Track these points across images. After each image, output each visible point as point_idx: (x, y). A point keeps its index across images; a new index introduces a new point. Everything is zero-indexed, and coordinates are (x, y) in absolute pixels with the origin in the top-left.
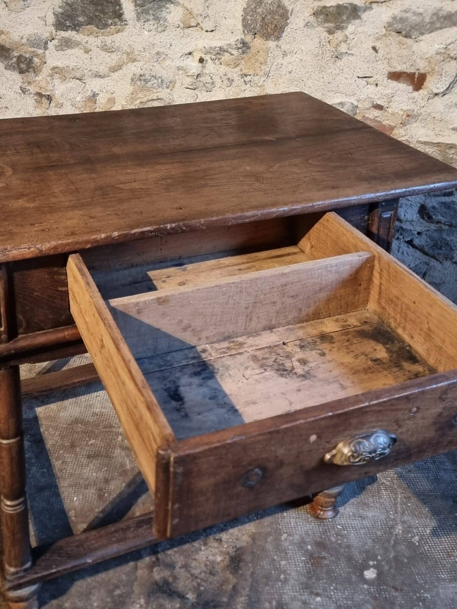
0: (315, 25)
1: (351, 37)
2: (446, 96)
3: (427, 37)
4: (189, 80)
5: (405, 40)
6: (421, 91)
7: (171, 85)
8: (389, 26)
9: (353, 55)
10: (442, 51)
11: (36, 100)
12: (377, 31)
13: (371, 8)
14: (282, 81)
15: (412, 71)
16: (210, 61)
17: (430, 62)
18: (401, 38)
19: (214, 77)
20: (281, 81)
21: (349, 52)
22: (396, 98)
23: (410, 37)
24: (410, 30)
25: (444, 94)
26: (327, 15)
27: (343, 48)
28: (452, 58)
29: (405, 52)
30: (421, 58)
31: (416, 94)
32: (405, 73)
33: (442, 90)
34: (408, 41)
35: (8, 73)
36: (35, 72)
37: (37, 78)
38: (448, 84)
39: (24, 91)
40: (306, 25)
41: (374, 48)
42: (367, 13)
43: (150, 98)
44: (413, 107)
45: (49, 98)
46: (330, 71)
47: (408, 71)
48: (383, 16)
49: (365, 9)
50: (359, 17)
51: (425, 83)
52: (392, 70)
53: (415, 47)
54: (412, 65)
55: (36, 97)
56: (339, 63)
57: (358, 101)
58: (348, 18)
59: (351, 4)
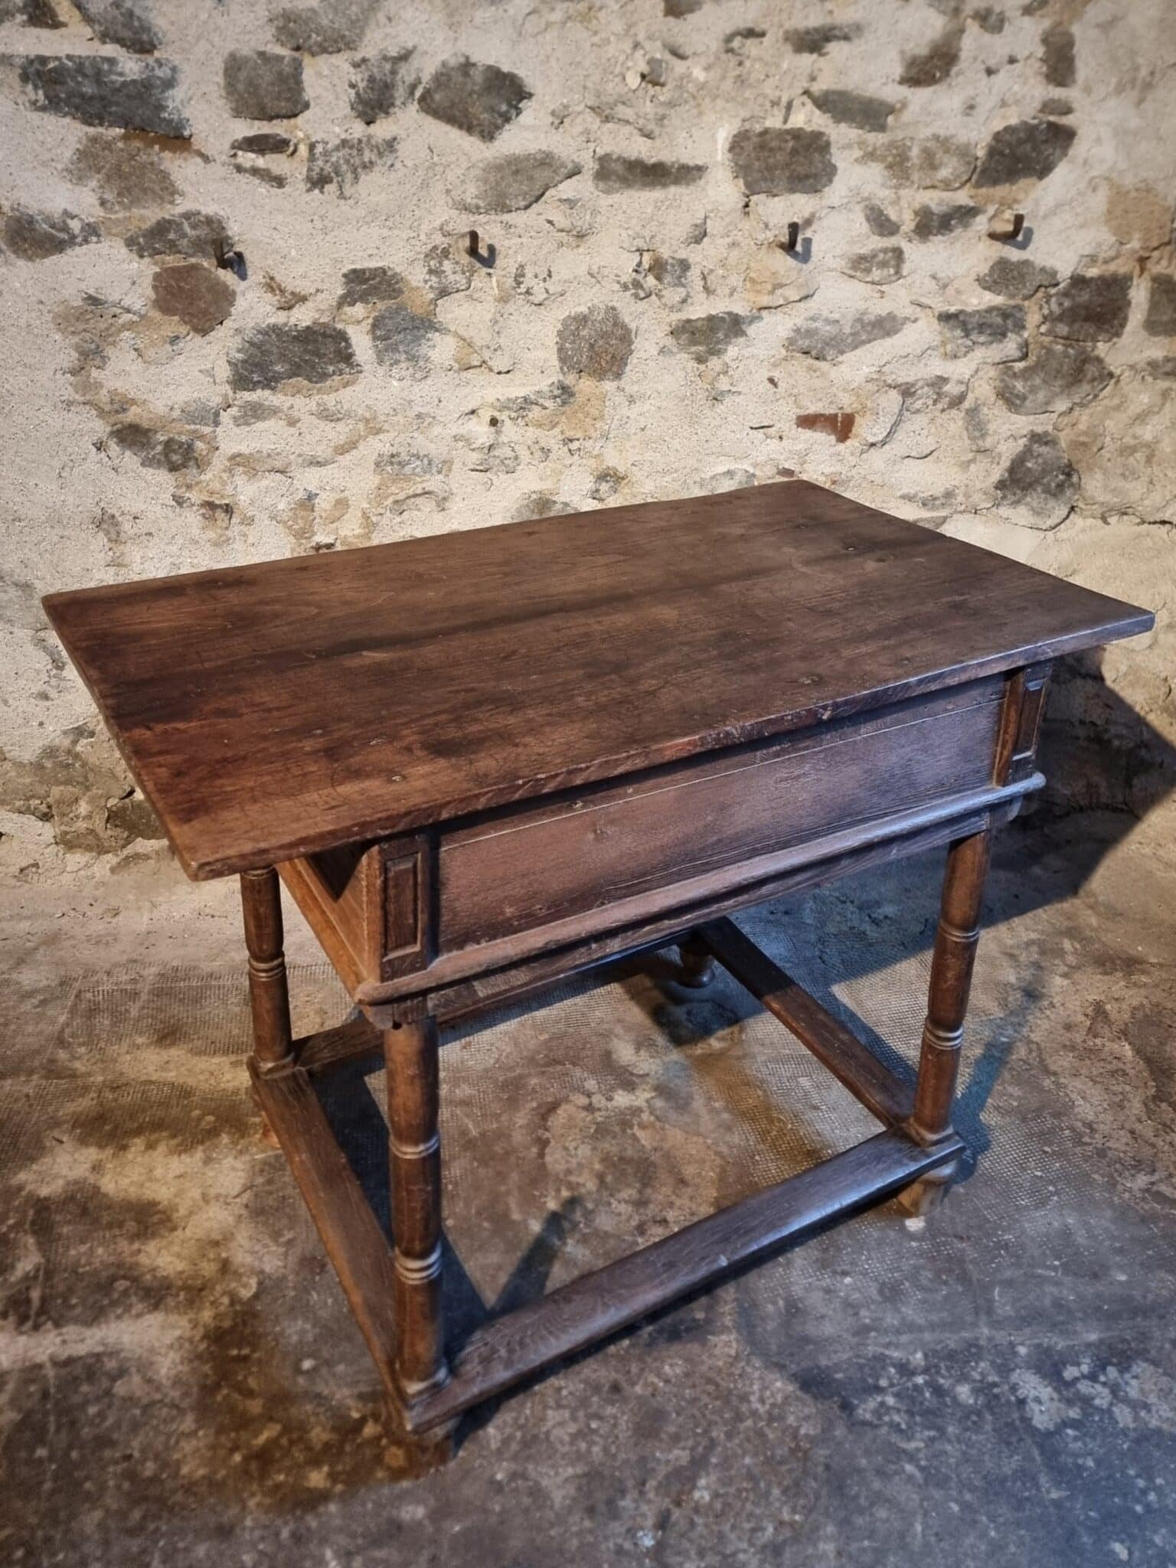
0: (675, 350)
1: (733, 365)
2: (887, 447)
3: (849, 357)
4: (475, 457)
5: (816, 362)
6: (849, 442)
7: (445, 467)
8: (791, 344)
9: (740, 393)
10: (875, 376)
11: (203, 515)
12: (772, 352)
13: (760, 318)
14: (631, 444)
15: (832, 412)
16: (508, 422)
17: (858, 396)
18: (810, 361)
19: (516, 448)
20: (628, 445)
21: (734, 389)
22: (811, 457)
23: (825, 359)
24: (823, 348)
25: (884, 443)
26: (693, 333)
27: (723, 384)
28: (890, 386)
29: (818, 383)
30: (845, 390)
31: (841, 447)
32: (822, 415)
33: (880, 438)
34: (822, 365)
35: (149, 473)
36: (198, 467)
37: (203, 477)
38: (889, 426)
39: (179, 501)
40: (662, 351)
41: (771, 381)
42: (753, 327)
43: (411, 492)
44: (838, 468)
45: (228, 509)
46: (706, 421)
47: (827, 413)
48: (780, 328)
49: (753, 319)
50: (743, 333)
51: (854, 430)
52: (803, 412)
53: (834, 373)
54: (831, 403)
55: (203, 511)
56: (720, 408)
57: (755, 465)
58: (726, 336)
59: (729, 314)
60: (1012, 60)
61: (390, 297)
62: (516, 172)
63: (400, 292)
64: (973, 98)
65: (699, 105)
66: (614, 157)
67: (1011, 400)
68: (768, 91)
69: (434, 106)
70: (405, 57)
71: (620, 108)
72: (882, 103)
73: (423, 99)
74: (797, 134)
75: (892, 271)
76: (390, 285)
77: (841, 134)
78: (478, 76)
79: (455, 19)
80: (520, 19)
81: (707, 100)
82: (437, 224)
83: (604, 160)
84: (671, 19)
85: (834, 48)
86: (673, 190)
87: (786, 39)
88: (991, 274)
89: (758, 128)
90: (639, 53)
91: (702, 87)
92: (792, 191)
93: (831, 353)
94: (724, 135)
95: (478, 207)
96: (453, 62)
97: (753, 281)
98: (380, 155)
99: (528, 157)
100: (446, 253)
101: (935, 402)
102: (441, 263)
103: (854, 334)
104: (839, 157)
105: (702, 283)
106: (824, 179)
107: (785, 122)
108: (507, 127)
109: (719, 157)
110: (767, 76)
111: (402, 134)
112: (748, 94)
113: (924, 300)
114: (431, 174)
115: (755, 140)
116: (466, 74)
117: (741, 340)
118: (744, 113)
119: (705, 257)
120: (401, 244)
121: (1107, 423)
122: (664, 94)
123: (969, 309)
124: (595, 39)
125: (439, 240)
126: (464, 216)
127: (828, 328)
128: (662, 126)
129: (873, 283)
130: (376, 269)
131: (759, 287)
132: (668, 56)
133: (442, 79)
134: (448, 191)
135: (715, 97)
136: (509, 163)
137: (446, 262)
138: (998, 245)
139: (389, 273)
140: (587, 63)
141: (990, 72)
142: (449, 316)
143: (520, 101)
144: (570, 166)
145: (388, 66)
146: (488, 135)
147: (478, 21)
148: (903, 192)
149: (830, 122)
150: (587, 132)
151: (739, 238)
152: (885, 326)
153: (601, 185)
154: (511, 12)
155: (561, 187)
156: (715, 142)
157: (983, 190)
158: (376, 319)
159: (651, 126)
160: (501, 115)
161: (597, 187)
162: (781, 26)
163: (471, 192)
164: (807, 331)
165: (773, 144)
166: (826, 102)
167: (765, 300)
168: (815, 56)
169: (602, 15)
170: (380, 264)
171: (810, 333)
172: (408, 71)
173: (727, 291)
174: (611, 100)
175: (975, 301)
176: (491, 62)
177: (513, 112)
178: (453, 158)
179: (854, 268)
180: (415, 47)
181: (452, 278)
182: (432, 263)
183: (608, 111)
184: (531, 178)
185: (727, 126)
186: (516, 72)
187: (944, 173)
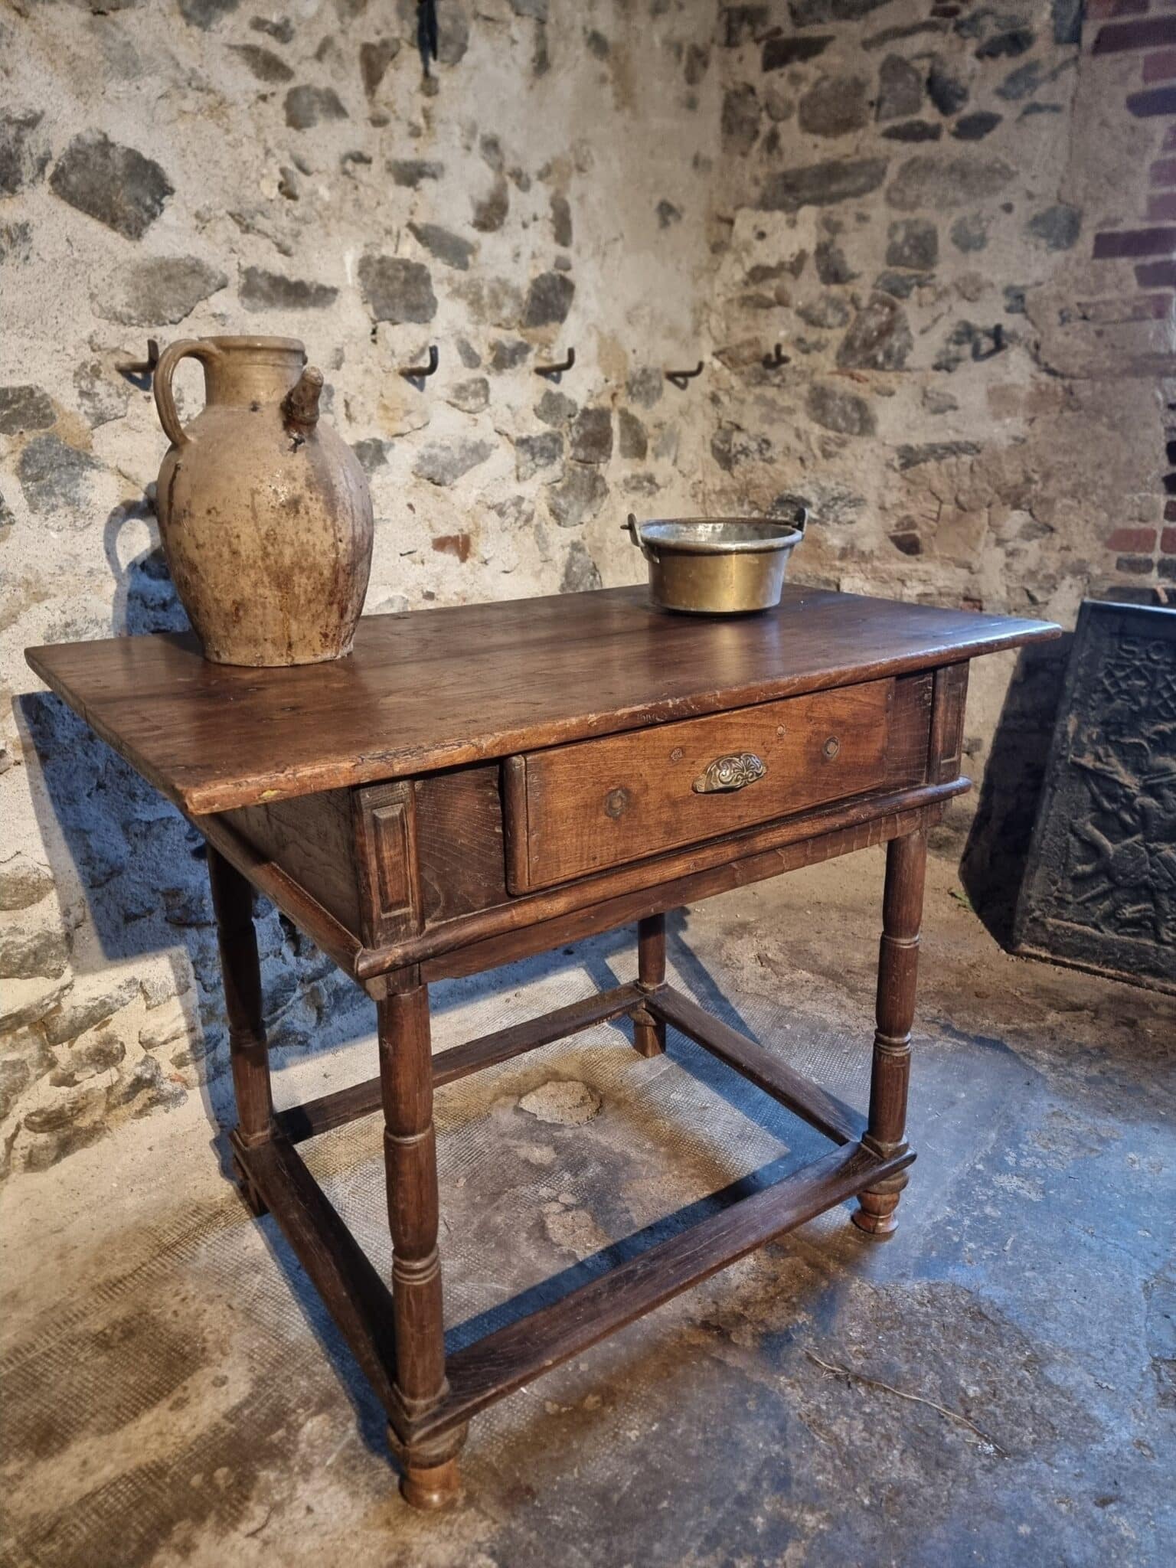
3: (461, 481)
5: (439, 488)
6: (469, 561)
8: (417, 471)
9: (388, 521)
10: (480, 499)
12: (406, 480)
13: (395, 445)
15: (456, 533)
17: (471, 517)
18: (434, 487)
21: (383, 517)
22: (447, 577)
23: (444, 484)
24: (442, 474)
27: (376, 512)
28: (490, 507)
29: (443, 507)
30: (463, 513)
31: (464, 566)
32: (449, 538)
34: (444, 489)
38: (496, 543)
41: (410, 506)
42: (390, 454)
44: (465, 585)
47: (452, 535)
48: (408, 455)
49: (390, 446)
51: (471, 549)
52: (435, 536)
53: (453, 497)
54: (454, 525)
57: (407, 591)
58: (372, 464)
59: (374, 440)
60: (535, 219)
61: (40, 425)
62: (168, 279)
63: (52, 417)
64: (518, 247)
65: (326, 226)
66: (260, 271)
67: (558, 515)
68: (381, 219)
69: (70, 188)
70: (31, 122)
71: (259, 217)
72: (466, 243)
73: (55, 179)
74: (406, 265)
75: (483, 400)
76: (38, 410)
77: (437, 268)
78: (119, 161)
79: (85, 87)
80: (153, 99)
81: (333, 220)
82: (85, 335)
83: (250, 273)
84: (291, 129)
85: (425, 183)
86: (313, 313)
87: (389, 170)
88: (542, 404)
89: (377, 255)
90: (271, 161)
91: (327, 207)
92: (410, 320)
93: (448, 478)
94: (351, 259)
95: (130, 318)
96: (89, 138)
97: (385, 408)
98: (13, 242)
99: (177, 263)
100: (96, 372)
101: (517, 519)
102: (92, 384)
103: (462, 460)
104: (439, 291)
105: (344, 410)
106: (430, 311)
107: (396, 251)
108: (153, 224)
109: (350, 281)
110: (379, 204)
111: (34, 220)
112: (366, 219)
113: (505, 429)
114: (71, 274)
115: (376, 266)
116: (106, 155)
117: (383, 467)
118: (365, 239)
119: (347, 383)
120: (46, 357)
121: (609, 530)
122: (299, 208)
123: (533, 435)
124: (230, 138)
125: (87, 354)
126: (114, 328)
127: (443, 454)
128: (298, 243)
129: (470, 412)
130: (21, 389)
131: (391, 414)
132: (296, 170)
133: (78, 156)
134: (92, 297)
135: (340, 219)
136: (160, 268)
137: (98, 383)
138: (542, 379)
139: (37, 395)
140: (225, 164)
141: (525, 226)
142: (106, 449)
143: (165, 194)
144: (219, 277)
145: (11, 131)
146: (135, 231)
147: (109, 94)
148: (482, 328)
149: (429, 255)
150: (229, 240)
151: (370, 365)
152: (478, 452)
153: (246, 301)
154: (144, 91)
155: (213, 299)
156: (343, 265)
157: (531, 331)
158: (25, 453)
159: (288, 242)
160: (147, 209)
161: (242, 302)
162: (383, 155)
163: (120, 299)
164: (430, 457)
165: (390, 272)
166: (424, 235)
167: (399, 427)
168: (411, 190)
169: (232, 112)
170: (25, 383)
171: (431, 459)
172: (36, 141)
173: (366, 419)
174: (251, 207)
175: (535, 428)
176: (130, 144)
177: (157, 209)
178: (96, 256)
179: (458, 397)
180: (43, 112)
181: (107, 402)
182: (83, 383)
183: (249, 221)
184: (184, 287)
185: (352, 250)
186: (157, 161)
187: (506, 312)
